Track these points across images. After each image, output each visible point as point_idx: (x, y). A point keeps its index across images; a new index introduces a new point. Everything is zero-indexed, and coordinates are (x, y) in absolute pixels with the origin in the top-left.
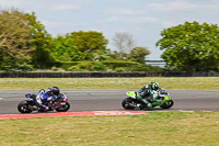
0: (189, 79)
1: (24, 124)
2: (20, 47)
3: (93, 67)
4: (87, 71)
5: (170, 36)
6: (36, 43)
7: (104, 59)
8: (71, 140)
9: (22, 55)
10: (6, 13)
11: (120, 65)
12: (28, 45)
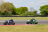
0: (46, 17)
1: (10, 27)
2: (9, 10)
3: (25, 15)
4: (24, 16)
5: (42, 8)
6: (13, 10)
7: (28, 13)
8: (20, 31)
9: (9, 12)
10: (6, 3)
11: (31, 14)
12: (11, 10)
